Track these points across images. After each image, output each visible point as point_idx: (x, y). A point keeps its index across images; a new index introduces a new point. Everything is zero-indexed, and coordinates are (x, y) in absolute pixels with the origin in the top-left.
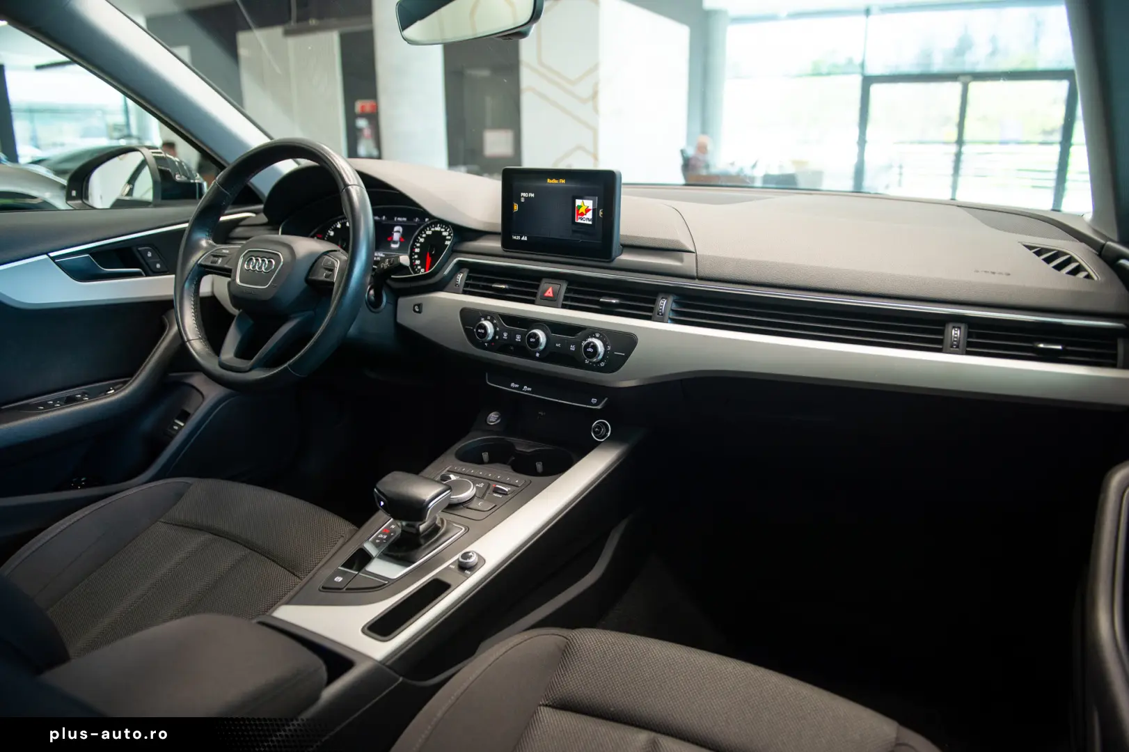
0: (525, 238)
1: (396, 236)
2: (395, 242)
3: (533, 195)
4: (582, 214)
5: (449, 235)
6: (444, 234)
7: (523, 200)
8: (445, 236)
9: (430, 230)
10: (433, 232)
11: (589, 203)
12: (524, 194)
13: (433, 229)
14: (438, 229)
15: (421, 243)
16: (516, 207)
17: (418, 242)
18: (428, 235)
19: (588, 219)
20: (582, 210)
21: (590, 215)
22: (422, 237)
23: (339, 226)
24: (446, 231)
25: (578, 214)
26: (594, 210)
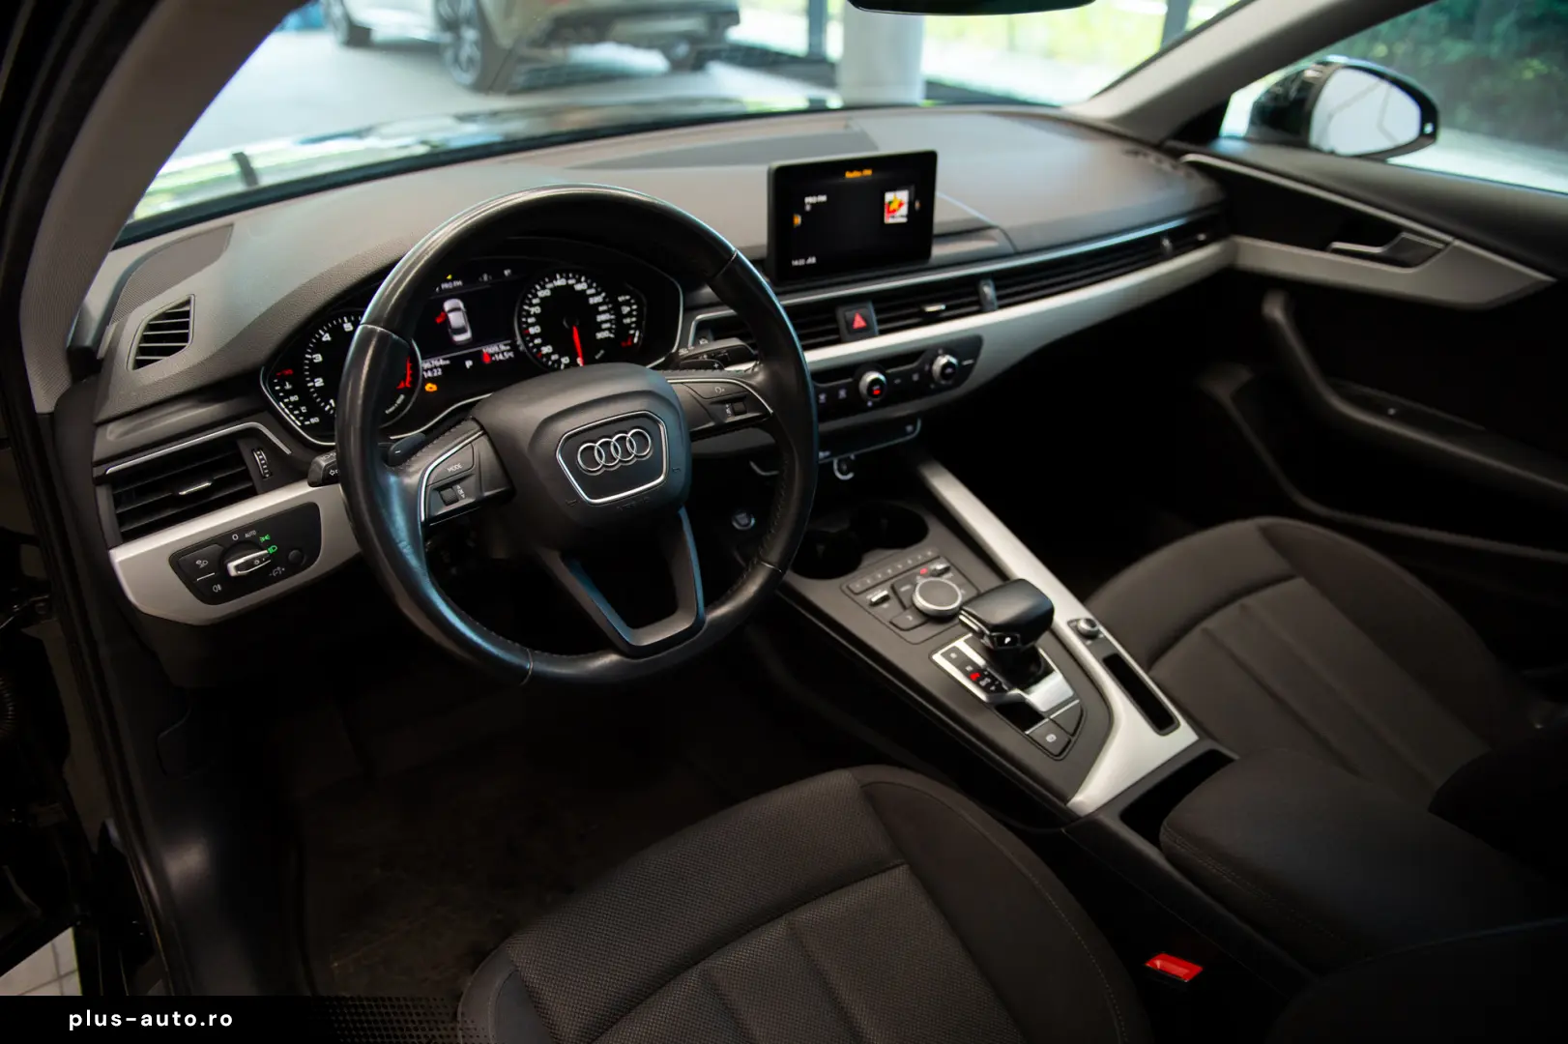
0: (812, 260)
1: (457, 319)
2: (461, 331)
3: (823, 198)
4: (894, 211)
5: (590, 287)
6: (579, 287)
7: (808, 208)
8: (584, 291)
9: (543, 288)
10: (554, 290)
11: (903, 196)
12: (809, 200)
13: (549, 286)
14: (560, 282)
15: (535, 315)
16: (798, 220)
17: (529, 315)
18: (542, 299)
19: (902, 216)
20: (894, 206)
21: (904, 210)
22: (531, 305)
23: (327, 337)
24: (579, 281)
25: (889, 212)
26: (911, 205)
